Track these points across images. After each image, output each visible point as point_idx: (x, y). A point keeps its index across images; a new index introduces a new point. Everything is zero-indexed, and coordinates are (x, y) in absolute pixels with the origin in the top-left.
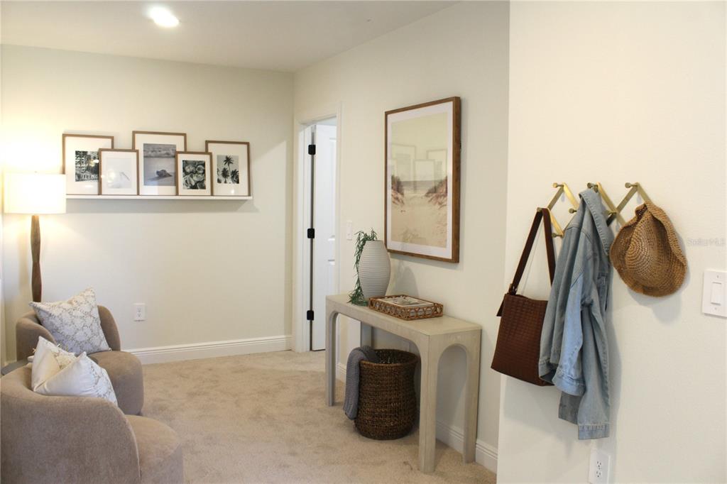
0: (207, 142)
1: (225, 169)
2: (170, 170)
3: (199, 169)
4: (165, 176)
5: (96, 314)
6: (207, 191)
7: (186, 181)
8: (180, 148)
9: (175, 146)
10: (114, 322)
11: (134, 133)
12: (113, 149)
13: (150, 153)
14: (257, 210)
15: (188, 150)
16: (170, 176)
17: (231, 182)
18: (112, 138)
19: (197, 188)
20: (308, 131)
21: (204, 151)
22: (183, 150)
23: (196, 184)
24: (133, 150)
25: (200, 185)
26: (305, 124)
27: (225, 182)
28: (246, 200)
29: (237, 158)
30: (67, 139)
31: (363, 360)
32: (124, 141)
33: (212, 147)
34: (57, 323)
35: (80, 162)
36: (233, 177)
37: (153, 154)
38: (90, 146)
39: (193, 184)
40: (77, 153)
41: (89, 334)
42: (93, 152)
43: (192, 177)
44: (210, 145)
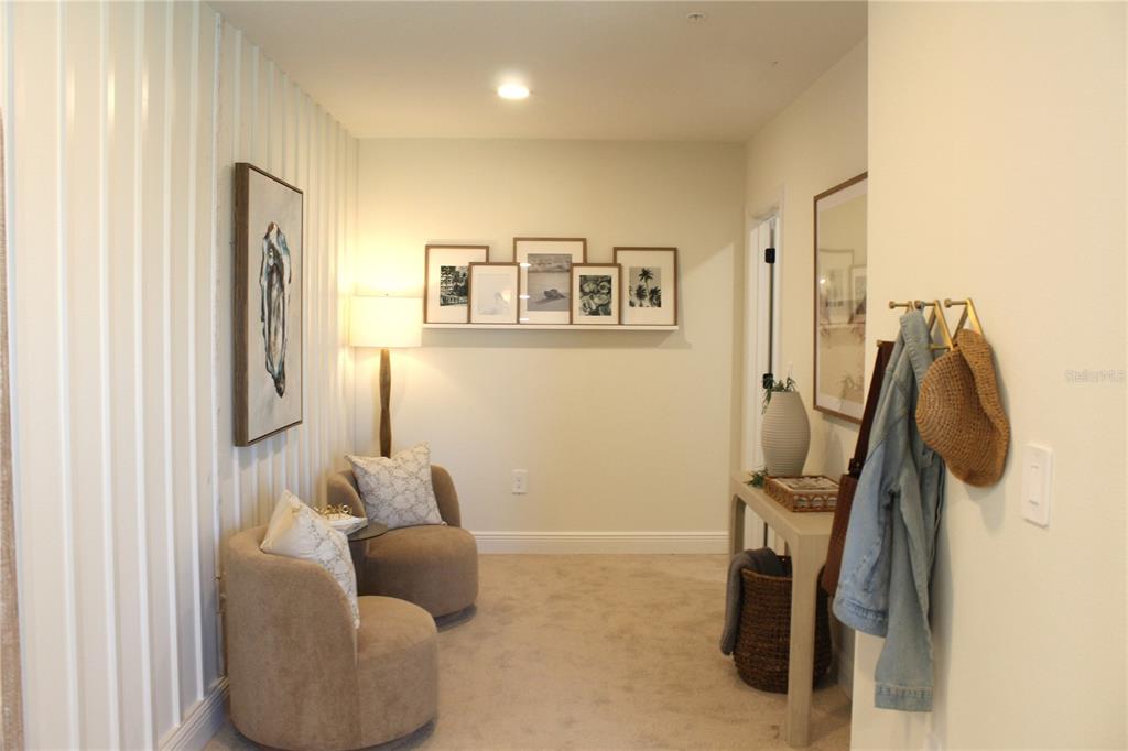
0: (616, 249)
1: (640, 287)
2: (563, 290)
3: (603, 287)
4: (556, 298)
5: (426, 475)
6: (613, 318)
7: (584, 305)
8: (577, 258)
9: (569, 256)
10: (453, 488)
11: (516, 240)
12: (488, 263)
13: (536, 266)
14: (689, 346)
15: (589, 262)
16: (562, 297)
17: (649, 304)
18: (487, 248)
19: (599, 314)
20: (764, 229)
21: (611, 262)
22: (580, 261)
23: (597, 308)
24: (514, 263)
25: (604, 309)
26: (759, 218)
27: (641, 306)
28: (672, 331)
29: (659, 270)
30: (432, 251)
31: (745, 567)
32: (502, 251)
33: (622, 257)
34: (373, 484)
35: (445, 281)
36: (651, 299)
37: (540, 268)
38: (459, 260)
39: (594, 308)
40: (443, 269)
41: (413, 501)
42: (462, 268)
43: (592, 298)
44: (619, 253)
